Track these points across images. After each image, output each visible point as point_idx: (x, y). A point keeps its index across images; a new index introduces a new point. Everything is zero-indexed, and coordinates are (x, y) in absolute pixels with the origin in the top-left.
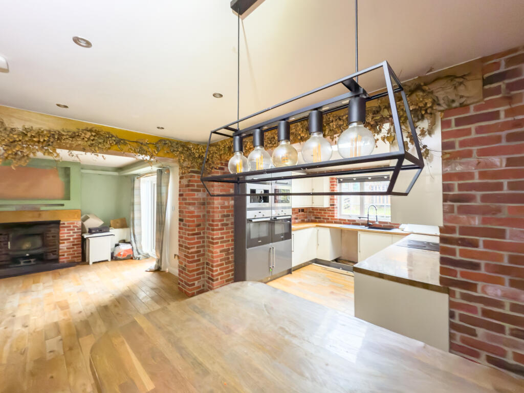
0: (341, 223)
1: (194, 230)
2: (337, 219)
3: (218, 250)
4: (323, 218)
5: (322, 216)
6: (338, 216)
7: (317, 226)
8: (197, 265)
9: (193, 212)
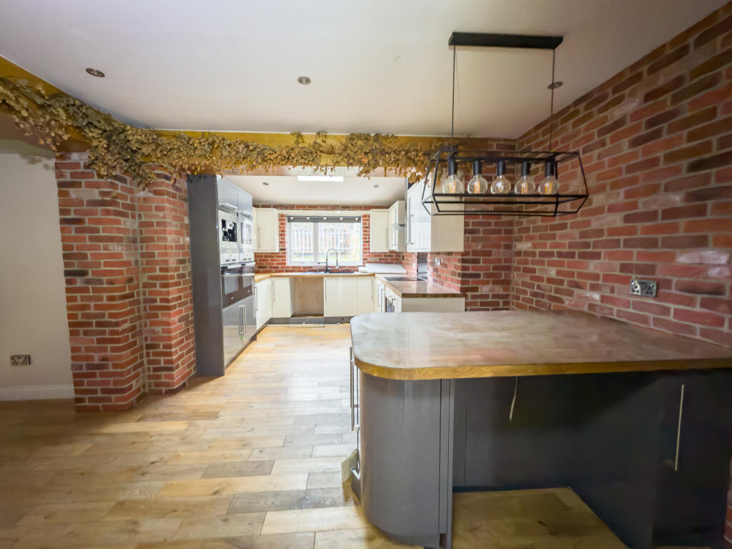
0: (294, 271)
1: (124, 289)
2: (289, 267)
3: (176, 319)
4: (271, 267)
5: (269, 264)
6: (289, 264)
7: (271, 276)
8: (133, 353)
9: (120, 255)
